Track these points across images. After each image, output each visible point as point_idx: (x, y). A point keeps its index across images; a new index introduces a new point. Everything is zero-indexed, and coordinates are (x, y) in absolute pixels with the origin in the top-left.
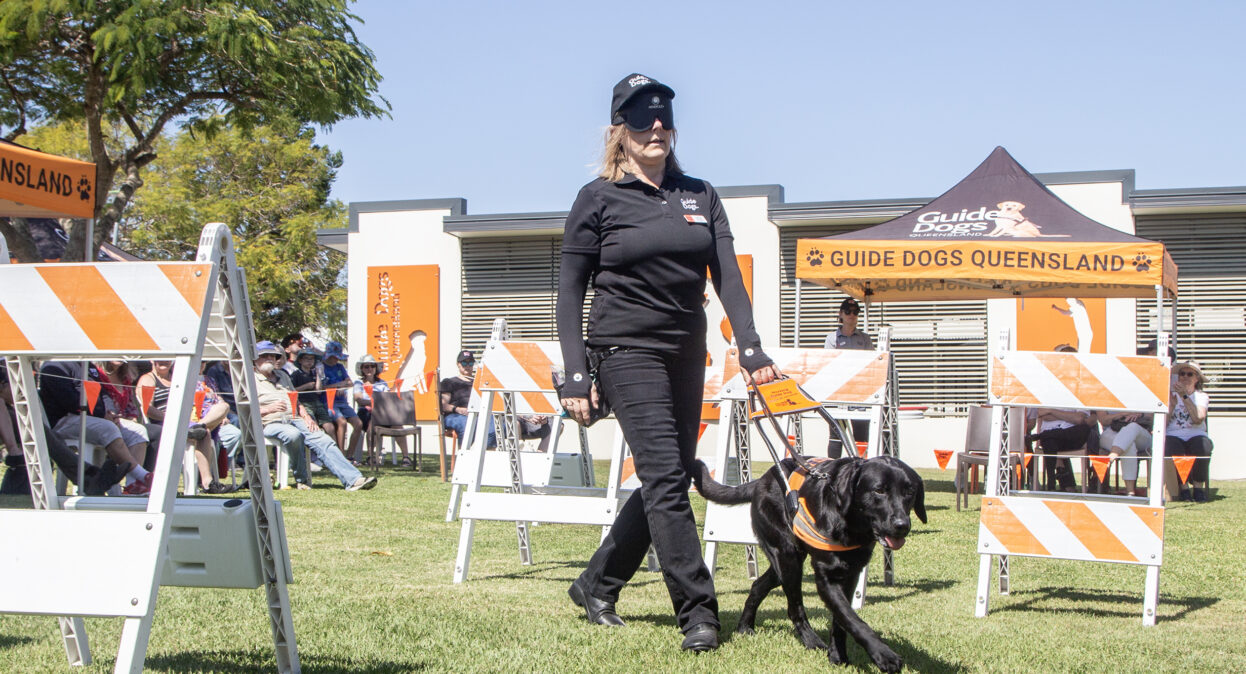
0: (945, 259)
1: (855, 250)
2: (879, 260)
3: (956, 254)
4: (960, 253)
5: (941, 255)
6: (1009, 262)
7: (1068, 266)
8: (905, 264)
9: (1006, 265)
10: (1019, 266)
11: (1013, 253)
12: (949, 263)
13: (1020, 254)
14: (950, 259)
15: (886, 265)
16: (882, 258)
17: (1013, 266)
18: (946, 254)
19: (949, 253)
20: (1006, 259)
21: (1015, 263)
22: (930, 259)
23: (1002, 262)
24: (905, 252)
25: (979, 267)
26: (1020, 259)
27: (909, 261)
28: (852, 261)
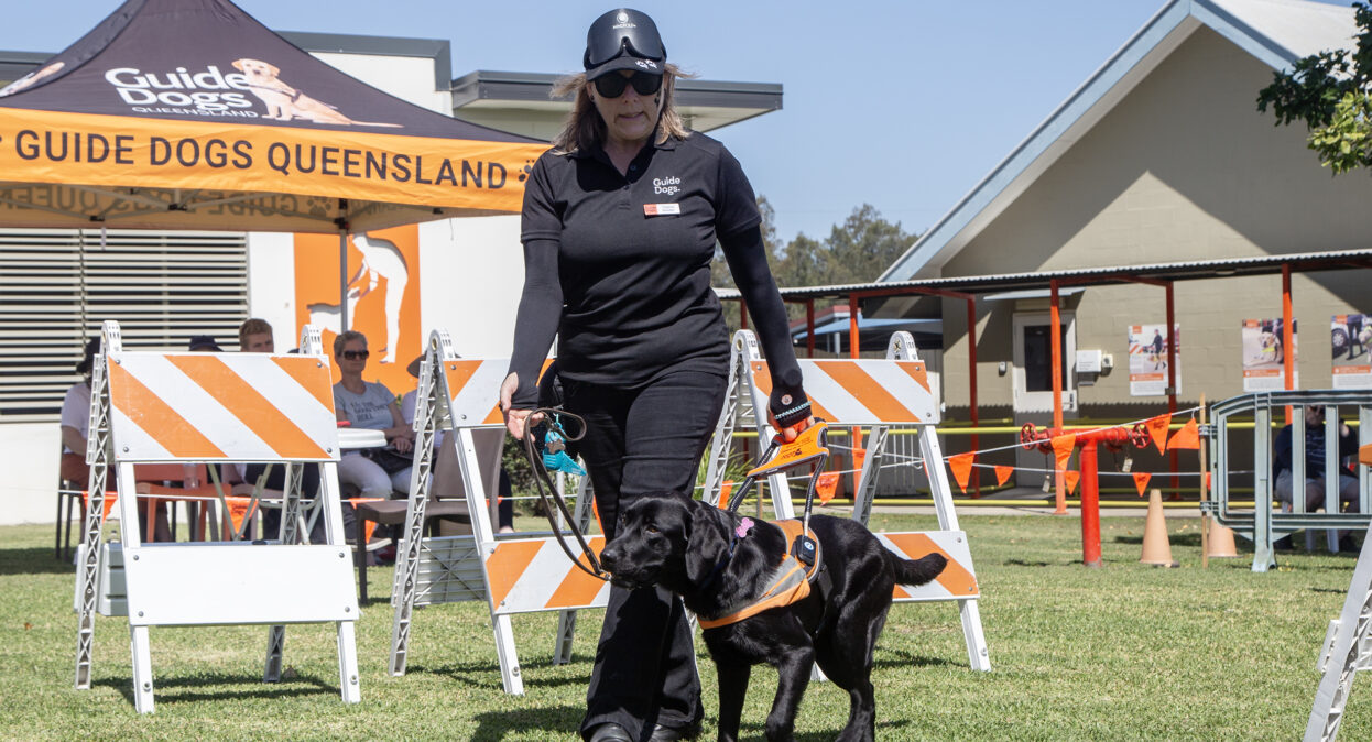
0: (224, 156)
1: (60, 131)
2: (106, 152)
3: (242, 148)
4: (249, 146)
5: (216, 148)
6: (330, 167)
7: (423, 177)
8: (154, 162)
9: (325, 172)
10: (347, 173)
11: (337, 150)
12: (230, 163)
13: (347, 152)
14: (231, 156)
15: (119, 161)
16: (112, 147)
17: (336, 173)
18: (224, 146)
19: (230, 144)
20: (325, 160)
21: (340, 167)
22: (197, 155)
23: (319, 165)
24: (154, 140)
25: (280, 173)
26: (347, 162)
27: (160, 156)
28: (57, 151)
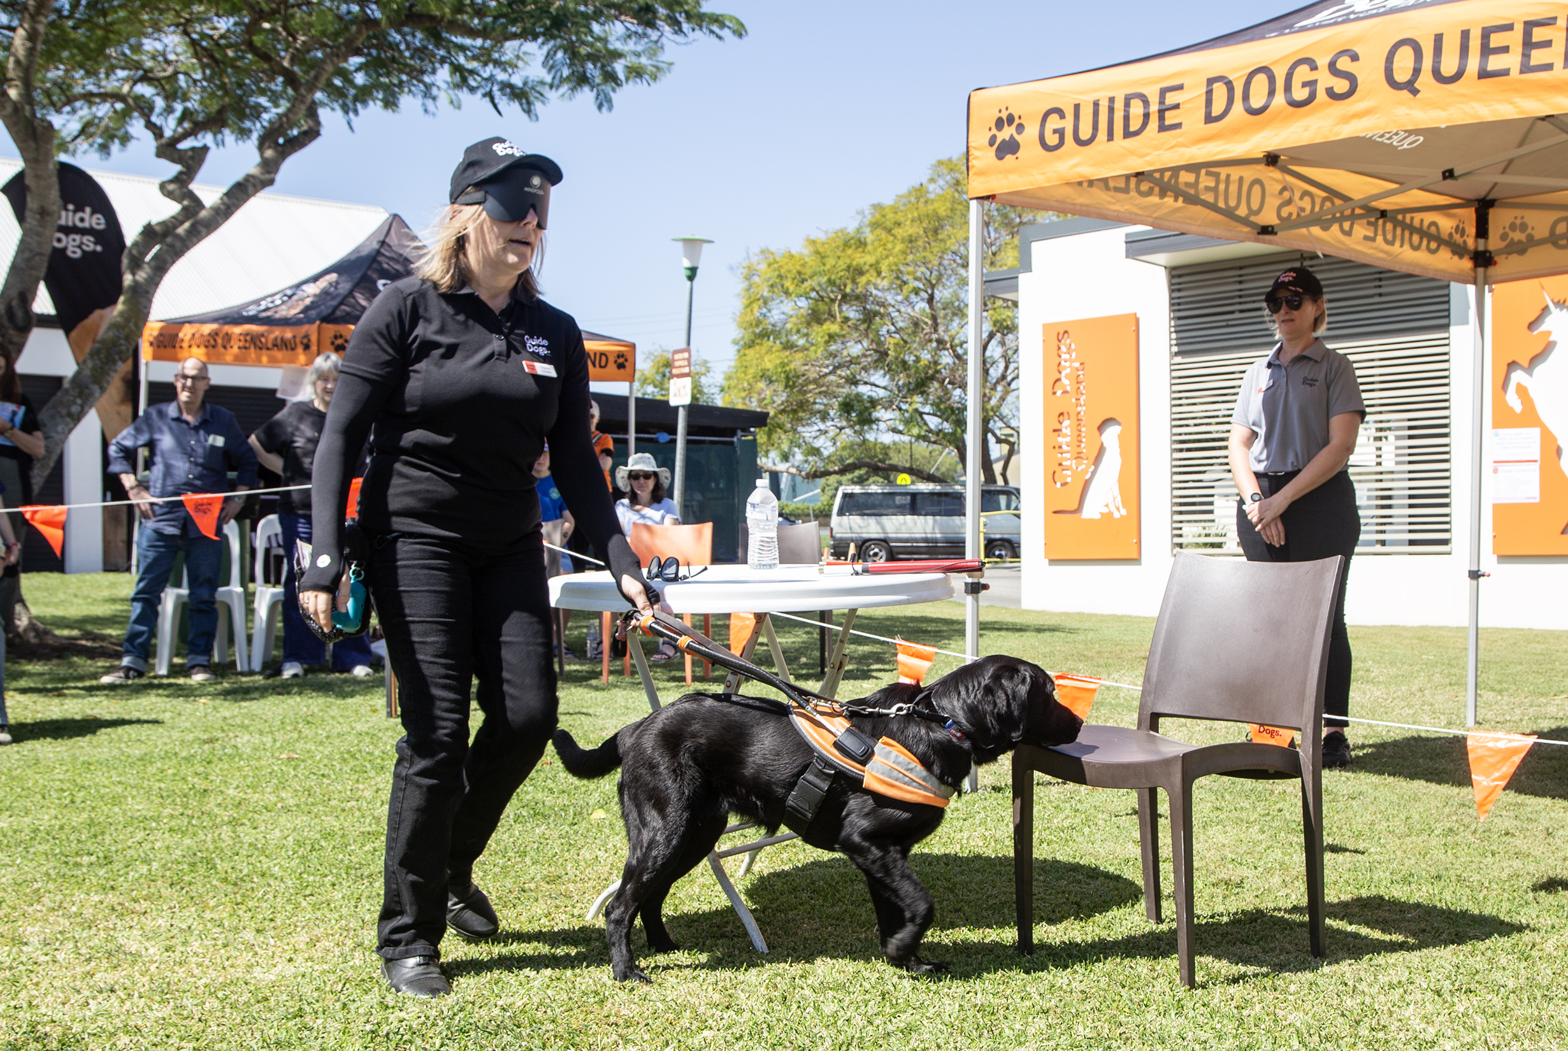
0: (1311, 84)
1: (1091, 98)
2: (1146, 116)
3: (1344, 64)
4: (1355, 58)
5: (1303, 73)
6: (1495, 63)
8: (1209, 119)
9: (1484, 74)
10: (1526, 68)
11: (1509, 27)
12: (1321, 94)
13: (1529, 25)
14: (1325, 80)
15: (1163, 128)
16: (1154, 108)
17: (1505, 73)
18: (1314, 68)
19: (1323, 62)
20: (1487, 50)
21: (1511, 61)
22: (1272, 93)
23: (1473, 63)
24: (1211, 82)
25: (1405, 94)
26: (1528, 44)
27: (1219, 106)
28: (1086, 131)
